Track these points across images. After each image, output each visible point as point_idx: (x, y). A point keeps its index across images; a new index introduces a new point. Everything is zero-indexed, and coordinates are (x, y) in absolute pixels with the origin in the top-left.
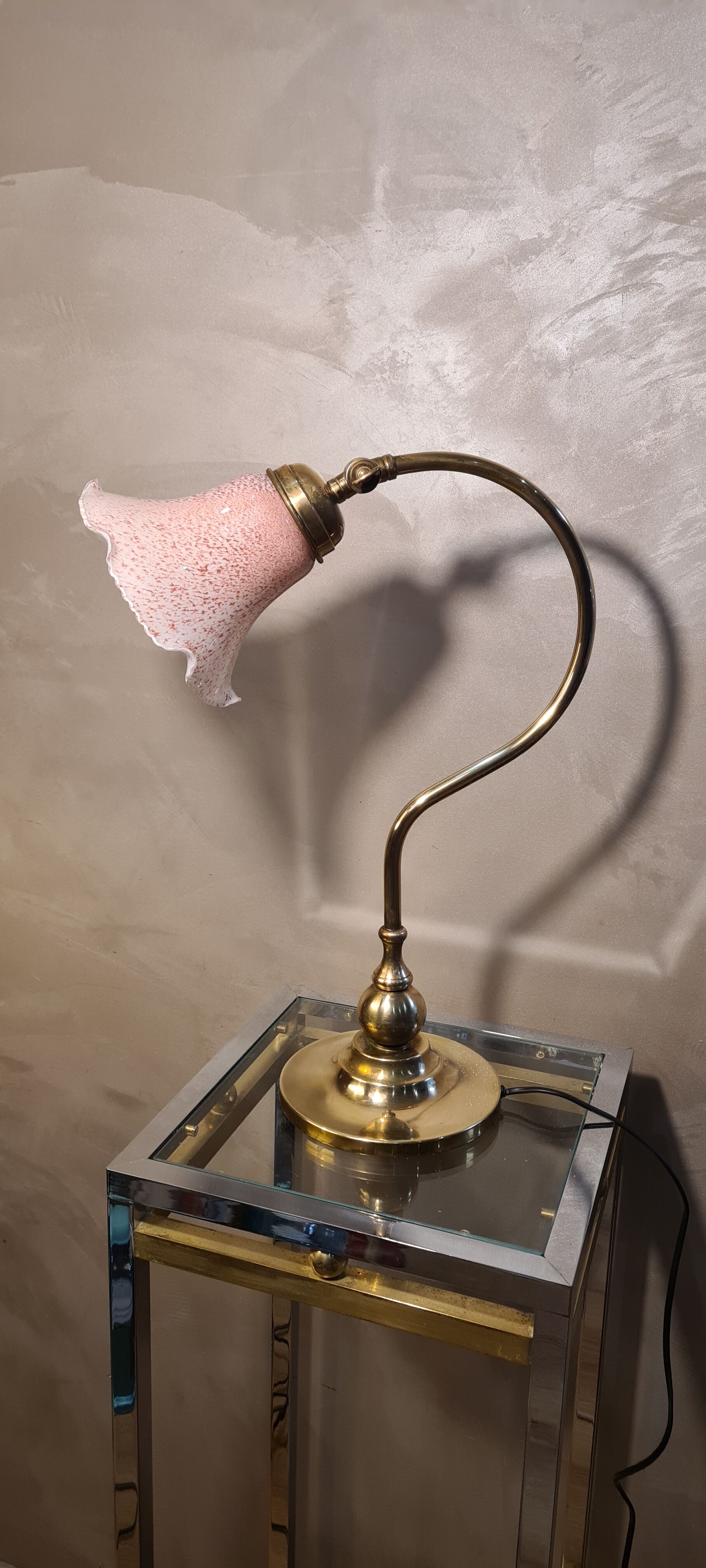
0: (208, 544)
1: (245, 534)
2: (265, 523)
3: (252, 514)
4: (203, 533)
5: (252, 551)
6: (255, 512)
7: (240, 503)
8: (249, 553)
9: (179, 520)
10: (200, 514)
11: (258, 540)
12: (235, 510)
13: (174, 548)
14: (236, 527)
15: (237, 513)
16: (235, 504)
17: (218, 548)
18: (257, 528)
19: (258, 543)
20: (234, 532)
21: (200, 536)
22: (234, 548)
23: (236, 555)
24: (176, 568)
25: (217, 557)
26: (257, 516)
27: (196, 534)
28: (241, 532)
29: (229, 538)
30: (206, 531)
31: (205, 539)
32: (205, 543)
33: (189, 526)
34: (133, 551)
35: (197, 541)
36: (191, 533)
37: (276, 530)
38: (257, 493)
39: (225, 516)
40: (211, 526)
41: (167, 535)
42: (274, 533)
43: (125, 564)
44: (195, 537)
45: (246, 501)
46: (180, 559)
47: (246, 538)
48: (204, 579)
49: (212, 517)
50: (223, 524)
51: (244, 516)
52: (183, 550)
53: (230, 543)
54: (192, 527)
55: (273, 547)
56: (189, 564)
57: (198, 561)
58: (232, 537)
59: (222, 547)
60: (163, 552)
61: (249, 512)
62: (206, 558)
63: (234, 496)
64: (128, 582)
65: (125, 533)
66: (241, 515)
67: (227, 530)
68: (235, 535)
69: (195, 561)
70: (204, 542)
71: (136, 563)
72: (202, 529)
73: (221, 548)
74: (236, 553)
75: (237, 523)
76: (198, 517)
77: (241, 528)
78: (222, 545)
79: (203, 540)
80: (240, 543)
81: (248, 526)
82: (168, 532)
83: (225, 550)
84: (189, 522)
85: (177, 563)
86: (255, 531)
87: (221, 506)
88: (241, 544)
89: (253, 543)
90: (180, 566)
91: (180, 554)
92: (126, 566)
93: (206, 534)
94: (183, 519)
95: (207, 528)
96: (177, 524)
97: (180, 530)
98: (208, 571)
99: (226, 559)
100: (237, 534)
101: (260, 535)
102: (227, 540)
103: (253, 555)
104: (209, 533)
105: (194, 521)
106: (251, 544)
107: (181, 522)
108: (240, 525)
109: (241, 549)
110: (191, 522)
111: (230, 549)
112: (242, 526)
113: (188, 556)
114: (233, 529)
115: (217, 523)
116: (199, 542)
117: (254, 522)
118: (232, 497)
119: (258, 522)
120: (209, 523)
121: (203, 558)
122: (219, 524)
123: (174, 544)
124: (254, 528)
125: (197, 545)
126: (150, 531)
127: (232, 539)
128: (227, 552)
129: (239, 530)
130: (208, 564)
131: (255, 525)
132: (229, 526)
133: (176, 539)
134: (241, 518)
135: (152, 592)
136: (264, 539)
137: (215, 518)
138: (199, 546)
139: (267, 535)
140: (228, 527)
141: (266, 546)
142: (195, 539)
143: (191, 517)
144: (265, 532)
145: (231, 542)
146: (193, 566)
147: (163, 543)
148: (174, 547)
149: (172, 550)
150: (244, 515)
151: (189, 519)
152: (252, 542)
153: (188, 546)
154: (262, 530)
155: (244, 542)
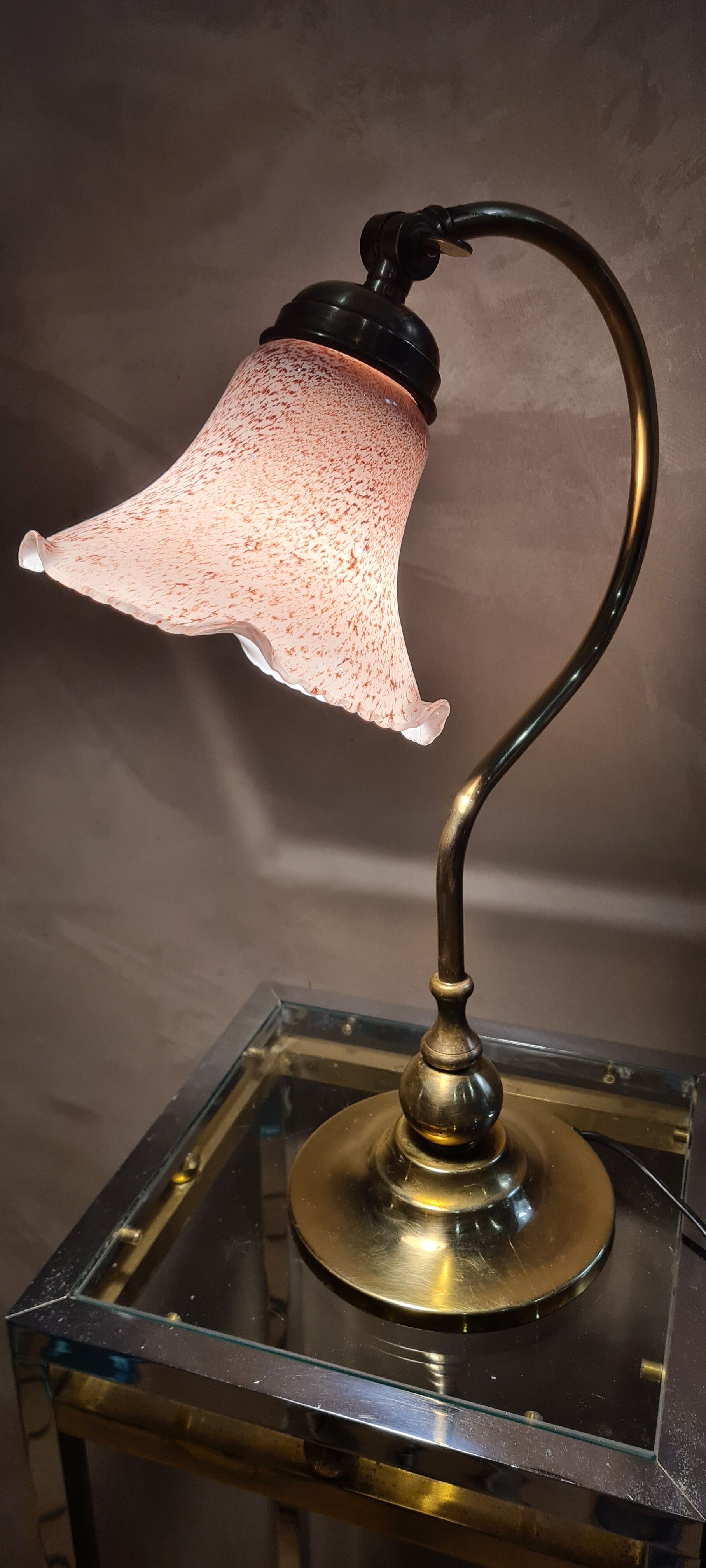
0: (331, 517)
1: (363, 462)
2: (379, 424)
3: (351, 422)
4: (310, 506)
5: (385, 481)
6: (355, 416)
7: (322, 417)
8: (384, 487)
9: (258, 511)
10: (277, 478)
11: (384, 458)
12: (321, 433)
13: (302, 562)
14: (345, 460)
15: (329, 437)
16: (313, 424)
17: (346, 513)
18: (374, 440)
19: (386, 464)
20: (348, 471)
21: (311, 513)
22: (363, 497)
23: (371, 504)
24: (331, 592)
25: (353, 528)
26: (362, 421)
27: (303, 514)
28: (357, 463)
29: (348, 486)
30: (312, 500)
31: (322, 514)
32: (327, 519)
33: (282, 511)
34: (275, 618)
35: (314, 525)
36: (294, 519)
37: (397, 424)
38: (331, 383)
39: (316, 454)
40: (311, 486)
41: (274, 550)
42: (397, 431)
43: (289, 650)
44: (306, 520)
45: (327, 408)
46: (322, 573)
47: (368, 467)
48: (362, 576)
49: (299, 470)
50: (324, 468)
51: (344, 435)
52: (311, 555)
53: (354, 492)
54: (287, 508)
55: (405, 454)
56: (335, 570)
57: (339, 556)
58: (350, 480)
59: (348, 507)
60: (298, 581)
61: (345, 421)
62: (344, 543)
63: (300, 411)
64: (317, 674)
65: (232, 596)
66: (339, 436)
67: (337, 474)
68: (352, 474)
69: (337, 559)
70: (324, 518)
71: (296, 635)
72: (302, 500)
73: (348, 510)
74: (369, 501)
75: (342, 453)
76: (278, 485)
77: (353, 456)
78: (347, 503)
79: (319, 517)
80: (366, 481)
81: (360, 448)
82: (269, 543)
83: (356, 508)
84: (274, 504)
85: (326, 583)
86: (373, 446)
87: (295, 443)
88: (369, 482)
89: (381, 469)
90: (331, 583)
91: (315, 566)
92: (292, 650)
93: (315, 505)
94: (262, 505)
95: (309, 493)
96: (264, 521)
97: (278, 528)
98: (359, 560)
99: (364, 522)
100: (353, 470)
101: (383, 449)
102: (347, 490)
103: (388, 488)
104: (318, 500)
105: (279, 494)
106: (379, 472)
107: (263, 511)
108: (349, 453)
109: (372, 490)
110: (278, 500)
111: (360, 502)
112: (352, 452)
113: (325, 559)
114: (343, 466)
115: (316, 474)
116: (318, 524)
117: (364, 434)
118: (298, 416)
119: (369, 429)
120: (305, 483)
121: (340, 547)
122: (319, 474)
123: (296, 555)
124: (369, 444)
125: (319, 531)
126: (250, 562)
127: (353, 483)
128: (359, 509)
129: (351, 461)
130: (352, 550)
131: (369, 437)
132: (334, 466)
133: (290, 546)
134: (342, 441)
135: (347, 659)
136: (390, 451)
137: (305, 468)
138: (323, 530)
139: (391, 441)
140: (335, 470)
141: (397, 459)
142: (309, 524)
143: (270, 492)
144: (386, 439)
145: (354, 490)
146: (340, 569)
147: (284, 568)
148: (300, 561)
149: (303, 569)
150: (343, 432)
151: (270, 498)
152: (379, 467)
153: (312, 544)
154: (381, 437)
155: (370, 475)
